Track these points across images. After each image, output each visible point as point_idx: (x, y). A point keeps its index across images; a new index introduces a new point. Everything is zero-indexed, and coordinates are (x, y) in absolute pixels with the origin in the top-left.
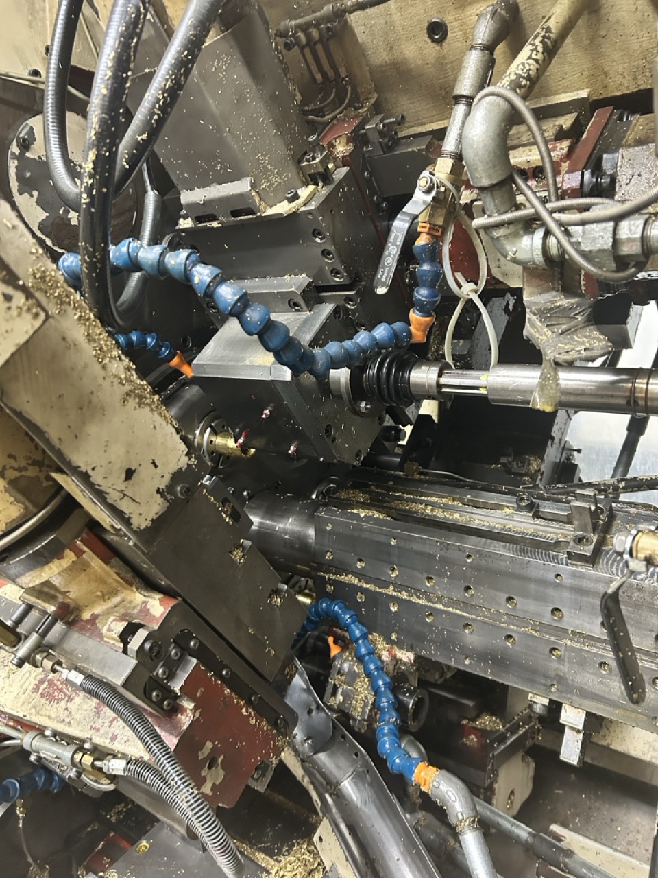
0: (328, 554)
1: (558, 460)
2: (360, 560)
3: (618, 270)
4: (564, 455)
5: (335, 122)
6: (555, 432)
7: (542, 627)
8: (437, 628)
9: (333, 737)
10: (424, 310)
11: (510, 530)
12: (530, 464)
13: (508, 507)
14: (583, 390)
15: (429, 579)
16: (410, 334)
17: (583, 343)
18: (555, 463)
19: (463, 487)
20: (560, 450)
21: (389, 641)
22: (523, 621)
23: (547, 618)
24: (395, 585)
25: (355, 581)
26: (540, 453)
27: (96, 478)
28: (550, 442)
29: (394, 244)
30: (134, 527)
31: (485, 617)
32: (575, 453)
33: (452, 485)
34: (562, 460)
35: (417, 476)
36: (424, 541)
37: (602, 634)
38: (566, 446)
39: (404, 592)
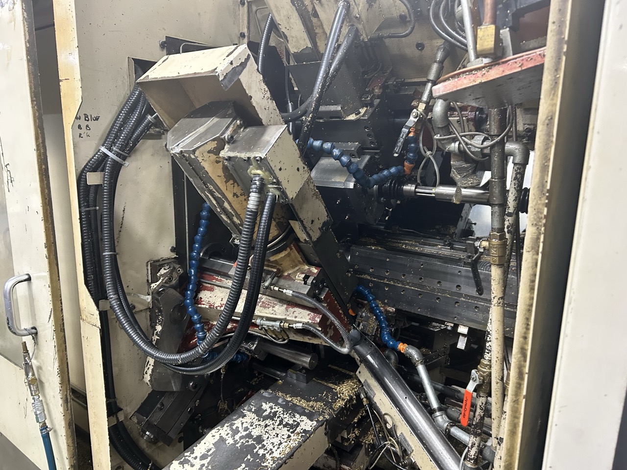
0: (356, 266)
1: (464, 228)
2: (372, 268)
3: (483, 158)
4: (468, 226)
5: (374, 77)
6: (463, 214)
7: (452, 294)
8: (406, 296)
9: (361, 340)
10: (411, 162)
11: (440, 254)
12: (450, 230)
13: (440, 245)
14: (472, 196)
15: (404, 275)
16: (404, 170)
17: (470, 181)
18: (463, 230)
19: (420, 236)
20: (466, 223)
21: (383, 303)
22: (444, 291)
23: (455, 289)
24: (388, 278)
25: (369, 278)
26: (455, 224)
27: (305, 223)
28: (460, 219)
29: (402, 137)
30: (312, 240)
31: (428, 290)
32: (473, 225)
33: (414, 236)
34: (466, 228)
35: (398, 232)
36: (402, 259)
37: (477, 294)
38: (469, 221)
39: (392, 282)
